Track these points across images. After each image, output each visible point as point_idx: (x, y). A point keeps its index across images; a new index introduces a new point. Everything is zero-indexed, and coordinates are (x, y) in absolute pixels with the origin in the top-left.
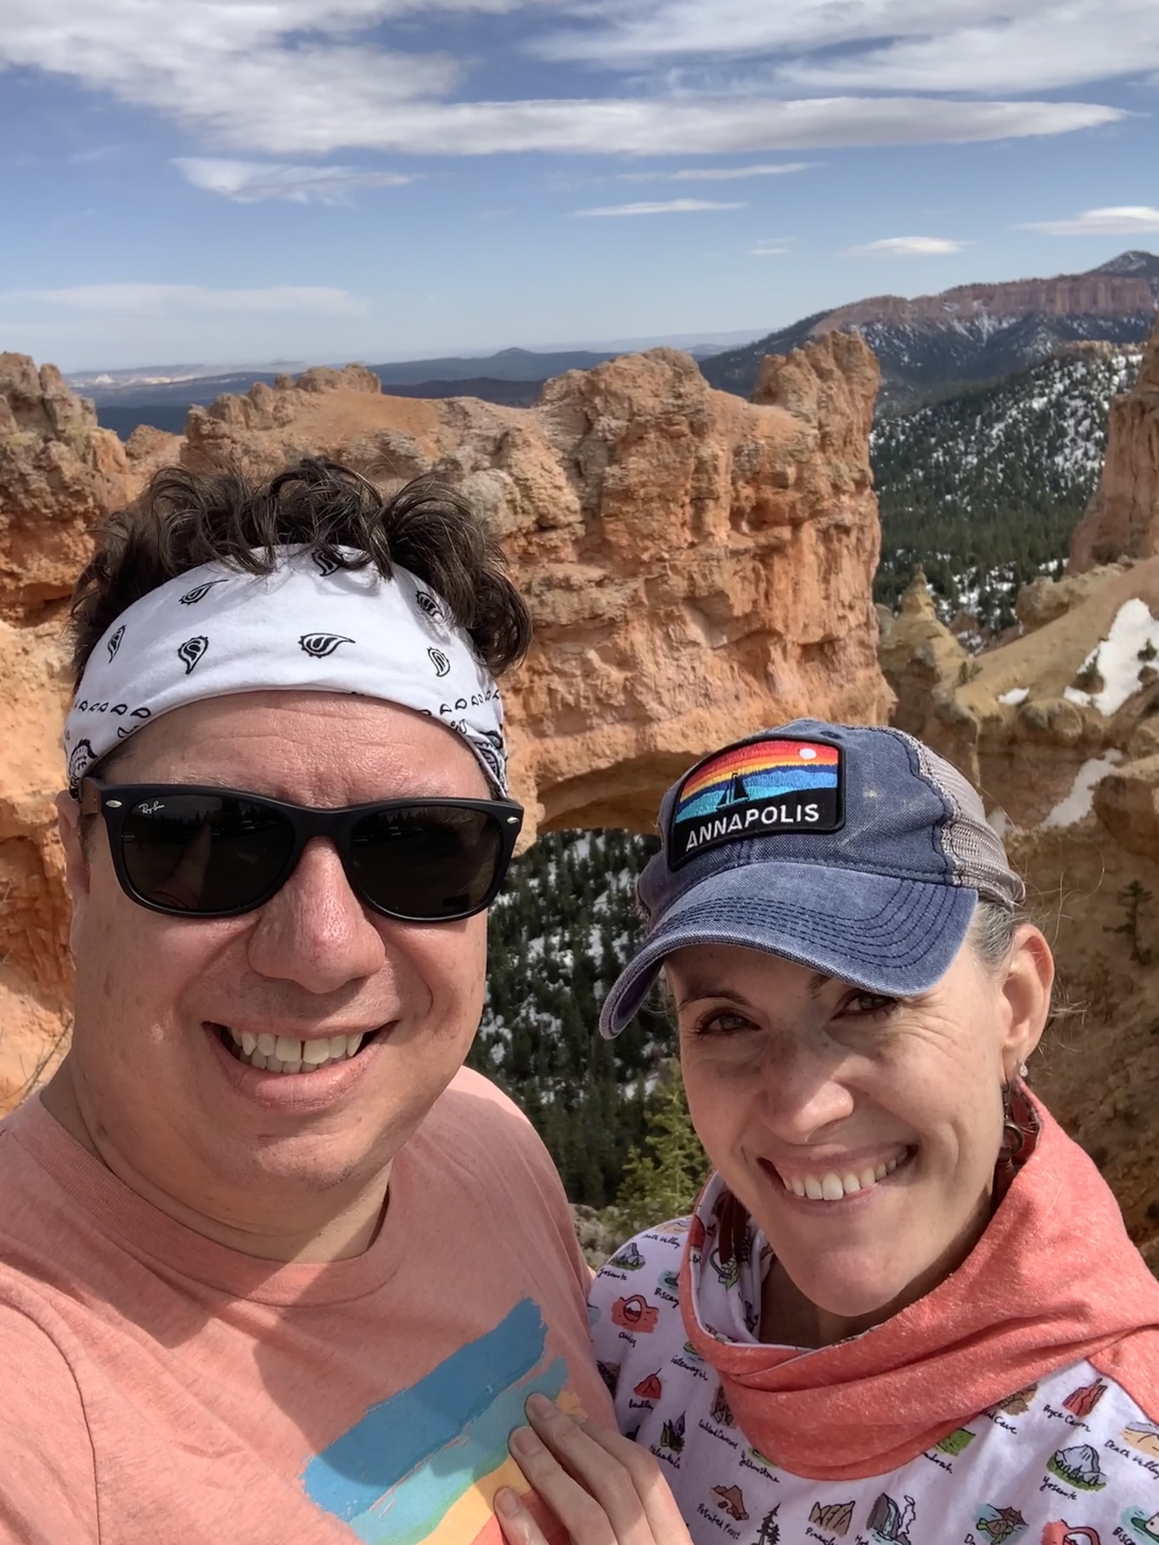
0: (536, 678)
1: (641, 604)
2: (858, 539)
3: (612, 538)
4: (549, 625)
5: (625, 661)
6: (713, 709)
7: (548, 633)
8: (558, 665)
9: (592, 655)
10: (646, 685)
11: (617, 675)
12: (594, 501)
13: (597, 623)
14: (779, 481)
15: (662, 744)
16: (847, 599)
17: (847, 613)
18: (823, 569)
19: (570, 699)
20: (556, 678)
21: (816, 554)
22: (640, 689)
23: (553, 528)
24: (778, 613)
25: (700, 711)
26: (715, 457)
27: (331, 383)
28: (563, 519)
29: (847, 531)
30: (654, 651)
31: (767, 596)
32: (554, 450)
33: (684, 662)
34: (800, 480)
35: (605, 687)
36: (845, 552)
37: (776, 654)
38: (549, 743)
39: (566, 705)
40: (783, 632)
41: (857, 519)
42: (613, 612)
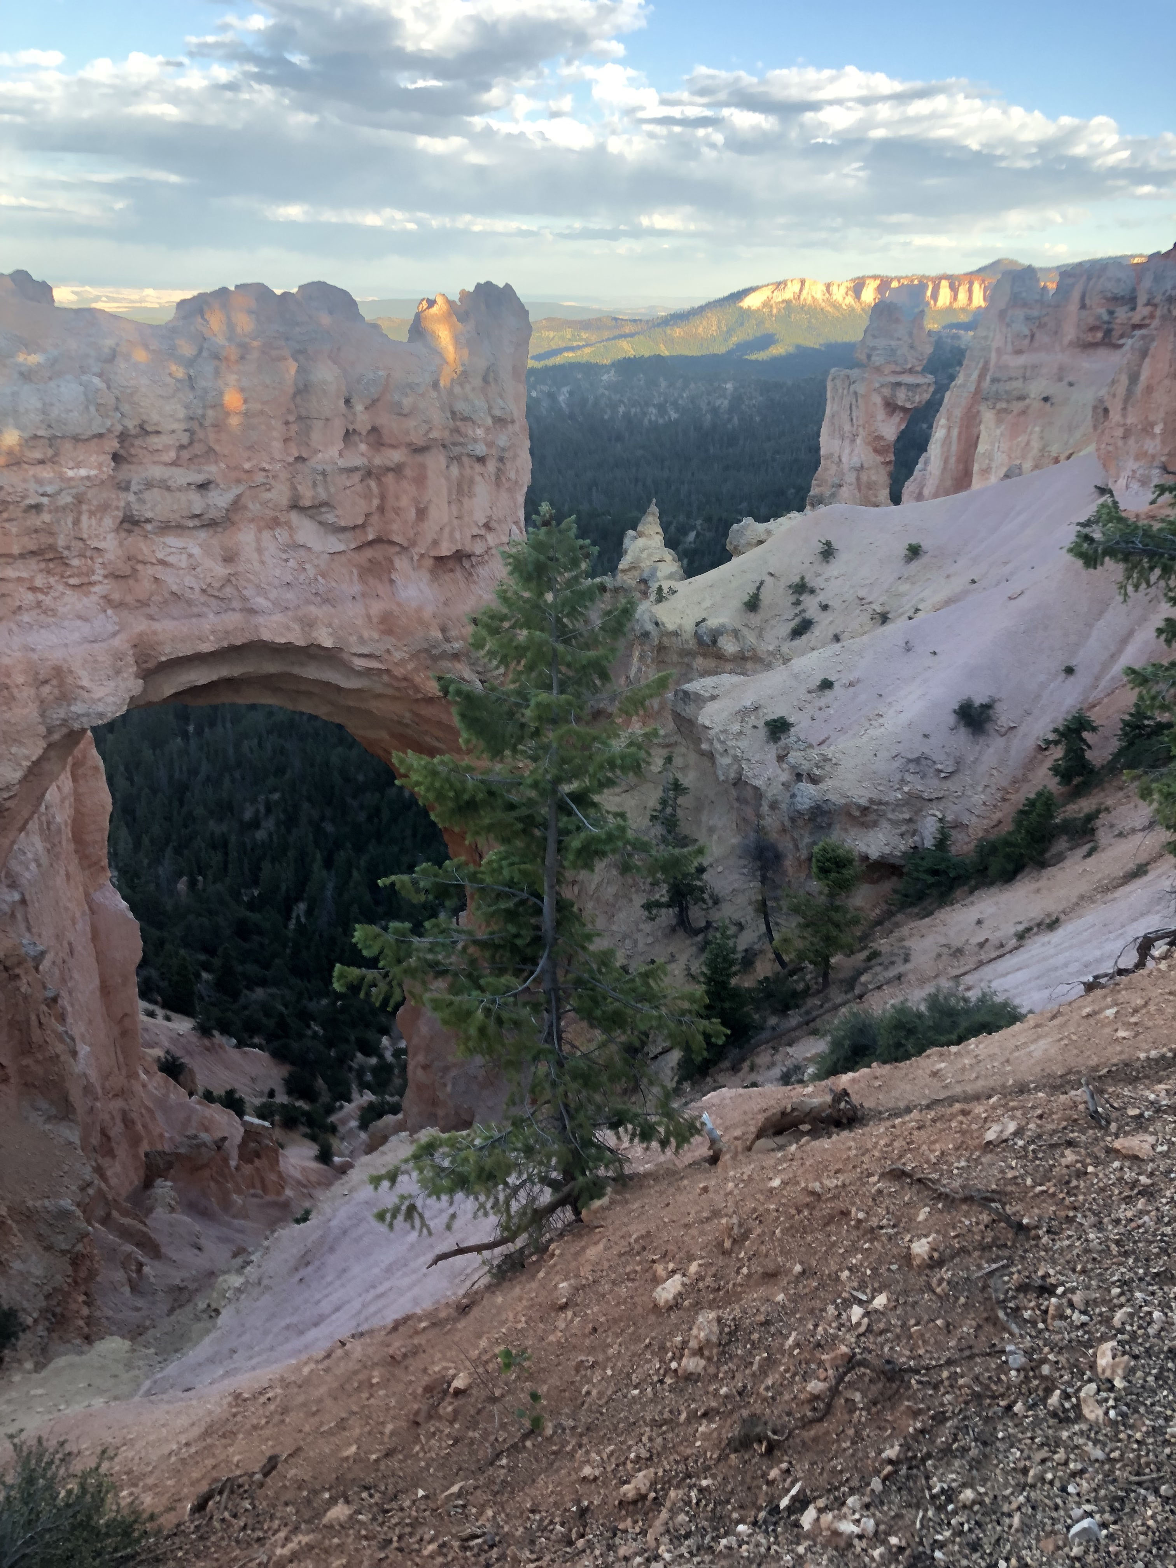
0: (139, 567)
1: (245, 508)
2: (499, 469)
3: (217, 448)
4: (148, 521)
5: (229, 559)
6: (327, 608)
7: (149, 527)
8: (160, 555)
9: (196, 551)
10: (249, 581)
11: (221, 571)
12: (200, 412)
13: (197, 522)
14: (396, 409)
15: (266, 636)
16: (482, 521)
17: (483, 532)
18: (454, 492)
19: (175, 588)
20: (159, 568)
21: (448, 479)
22: (245, 584)
23: (158, 433)
24: (395, 527)
25: (312, 608)
28: (168, 425)
29: (481, 460)
30: (259, 550)
31: (381, 509)
33: (292, 563)
35: (209, 580)
36: (478, 478)
37: (401, 564)
38: (157, 626)
39: (173, 593)
40: (405, 544)
41: (493, 451)
42: (212, 514)
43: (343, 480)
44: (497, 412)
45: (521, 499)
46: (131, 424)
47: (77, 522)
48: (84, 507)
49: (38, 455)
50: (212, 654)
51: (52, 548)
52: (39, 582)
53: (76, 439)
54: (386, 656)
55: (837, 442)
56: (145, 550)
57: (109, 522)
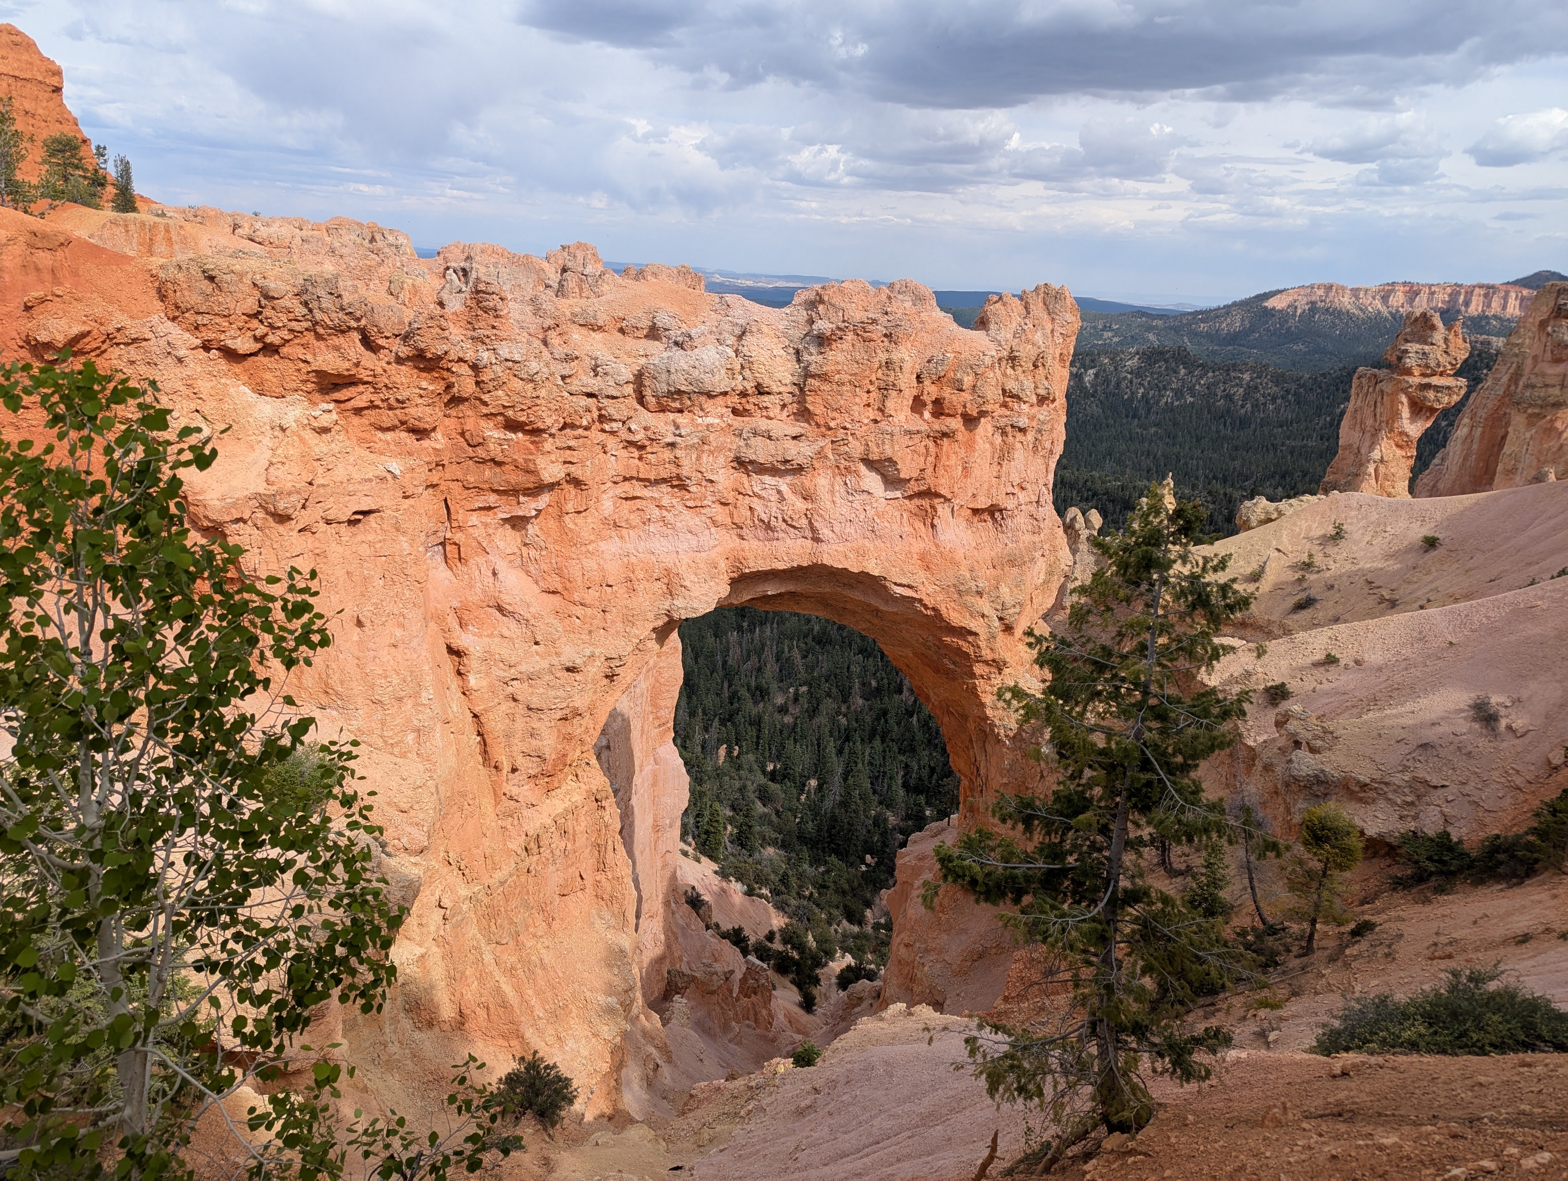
0: (740, 497)
1: (826, 457)
2: (1037, 439)
3: (812, 408)
4: (751, 462)
5: (809, 496)
6: (878, 542)
7: (751, 467)
8: (756, 489)
10: (820, 516)
12: (802, 379)
13: (788, 466)
14: (958, 385)
15: (827, 561)
16: (1017, 481)
18: (996, 456)
19: (765, 517)
20: (754, 499)
21: (992, 444)
22: (817, 517)
23: (767, 393)
24: (945, 482)
26: (902, 360)
27: (655, 275)
29: (1023, 430)
30: (832, 492)
31: (935, 467)
32: (783, 339)
33: (858, 505)
34: (973, 386)
35: (791, 512)
36: (1018, 446)
37: (943, 512)
38: (745, 545)
39: (761, 520)
40: (949, 496)
41: (1034, 424)
42: (800, 460)
43: (906, 441)
44: (1042, 392)
45: (1053, 465)
46: (749, 386)
47: (698, 458)
48: (706, 447)
49: (677, 405)
50: (784, 571)
51: (678, 477)
52: (665, 502)
53: (710, 395)
54: (921, 587)
55: (1357, 435)
56: (747, 485)
57: (721, 460)
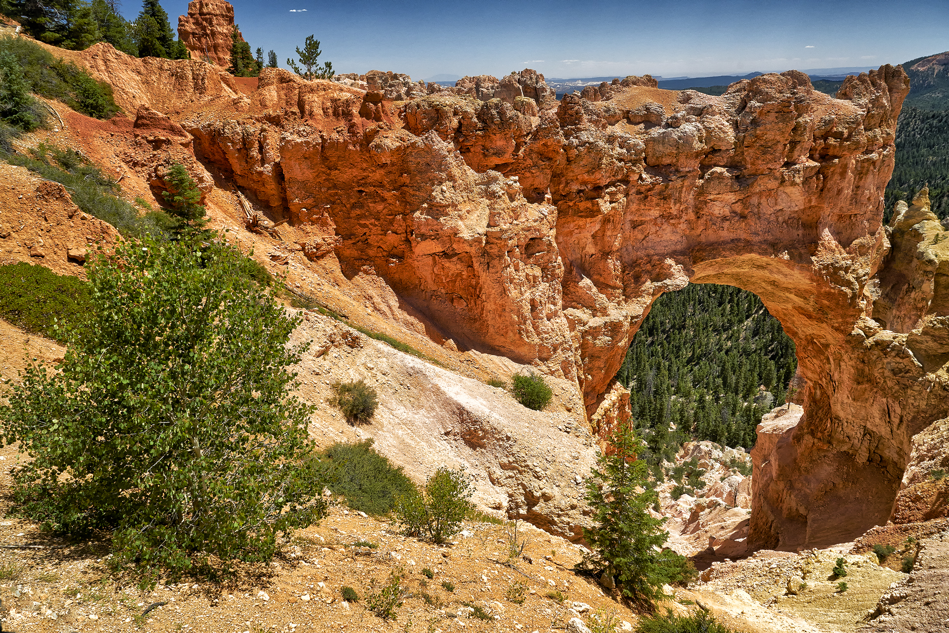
1: (756, 187)
9: (728, 208)
11: (738, 219)
12: (741, 139)
13: (733, 194)
14: (838, 136)
19: (715, 227)
21: (854, 173)
23: (720, 151)
24: (827, 199)
26: (806, 122)
27: (634, 83)
28: (725, 147)
29: (874, 162)
30: (759, 210)
32: (727, 115)
34: (850, 135)
36: (871, 172)
37: (824, 217)
38: (702, 245)
39: (713, 229)
41: (881, 157)
43: (807, 174)
49: (668, 162)
53: (688, 154)
56: (706, 208)
